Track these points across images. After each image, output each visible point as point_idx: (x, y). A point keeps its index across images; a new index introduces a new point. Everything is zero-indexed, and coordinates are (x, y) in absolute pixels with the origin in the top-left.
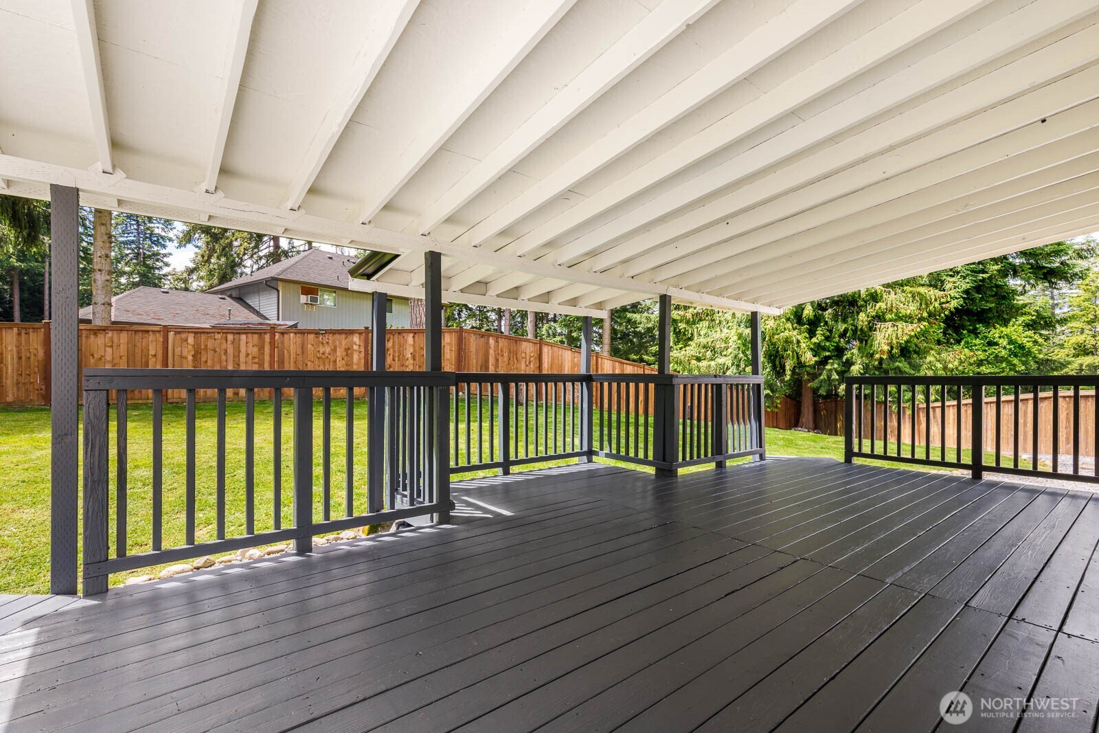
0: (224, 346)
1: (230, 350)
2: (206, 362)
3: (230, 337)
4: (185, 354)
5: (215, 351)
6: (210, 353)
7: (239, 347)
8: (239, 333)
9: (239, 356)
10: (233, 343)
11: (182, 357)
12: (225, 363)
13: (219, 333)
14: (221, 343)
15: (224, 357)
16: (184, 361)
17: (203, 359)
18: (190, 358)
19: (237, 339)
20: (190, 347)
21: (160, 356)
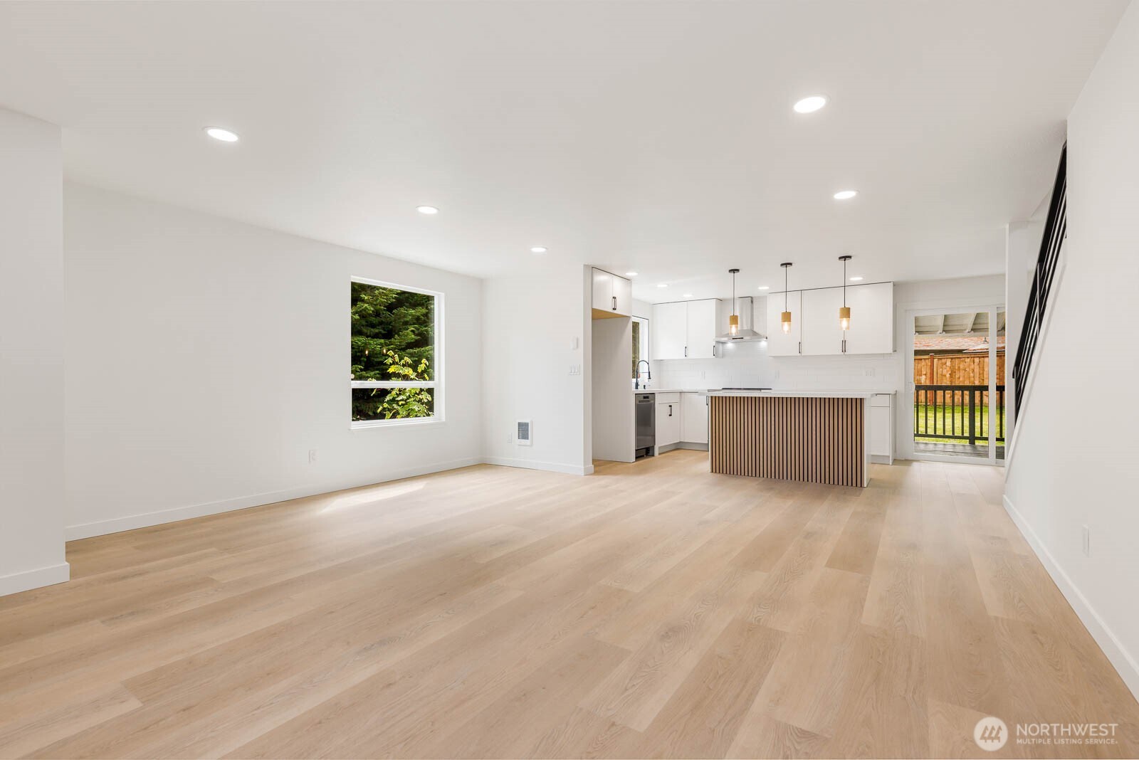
0: (972, 367)
1: (977, 370)
2: (959, 378)
3: (977, 360)
4: (945, 372)
5: (965, 370)
6: (962, 372)
7: (983, 368)
8: (983, 357)
9: (983, 373)
10: (979, 364)
11: (943, 376)
12: (973, 379)
13: (968, 357)
14: (970, 365)
15: (972, 375)
16: (944, 378)
17: (957, 376)
18: (948, 376)
19: (982, 362)
20: (948, 368)
21: (928, 375)
